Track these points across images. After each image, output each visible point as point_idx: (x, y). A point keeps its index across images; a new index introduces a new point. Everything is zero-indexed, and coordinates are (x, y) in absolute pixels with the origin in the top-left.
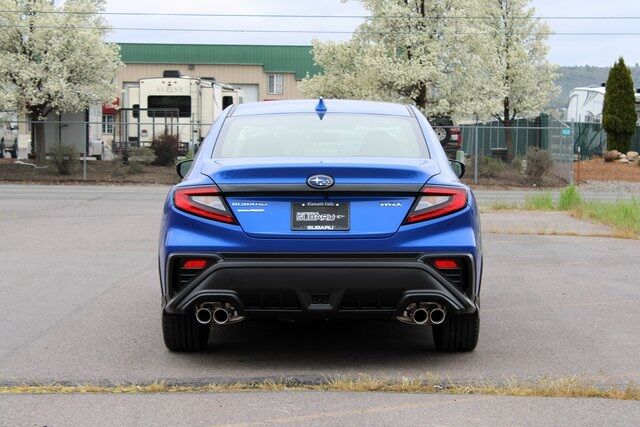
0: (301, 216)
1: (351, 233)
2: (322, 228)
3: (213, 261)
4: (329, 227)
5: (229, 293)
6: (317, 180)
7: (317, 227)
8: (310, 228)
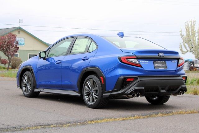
0: (156, 65)
1: (167, 70)
2: (162, 68)
3: (137, 78)
4: (163, 68)
5: (143, 88)
6: (161, 54)
7: (161, 68)
8: (159, 68)
